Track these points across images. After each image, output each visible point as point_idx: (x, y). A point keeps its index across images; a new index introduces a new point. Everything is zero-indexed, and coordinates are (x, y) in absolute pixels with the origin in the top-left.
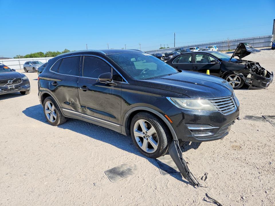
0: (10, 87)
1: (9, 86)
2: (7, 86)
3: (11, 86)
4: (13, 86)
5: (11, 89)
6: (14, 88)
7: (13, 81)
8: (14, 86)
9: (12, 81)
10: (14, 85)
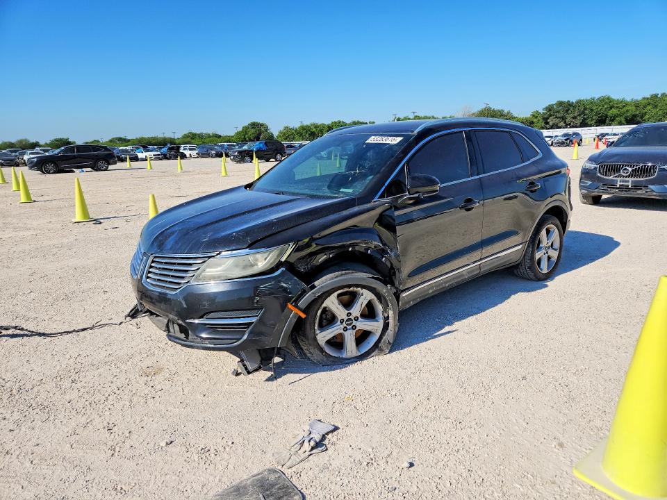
0: (620, 181)
1: (619, 179)
2: (615, 179)
3: (623, 182)
4: (628, 181)
5: (621, 188)
6: (630, 187)
7: (632, 171)
8: (632, 181)
9: (630, 169)
10: (630, 179)
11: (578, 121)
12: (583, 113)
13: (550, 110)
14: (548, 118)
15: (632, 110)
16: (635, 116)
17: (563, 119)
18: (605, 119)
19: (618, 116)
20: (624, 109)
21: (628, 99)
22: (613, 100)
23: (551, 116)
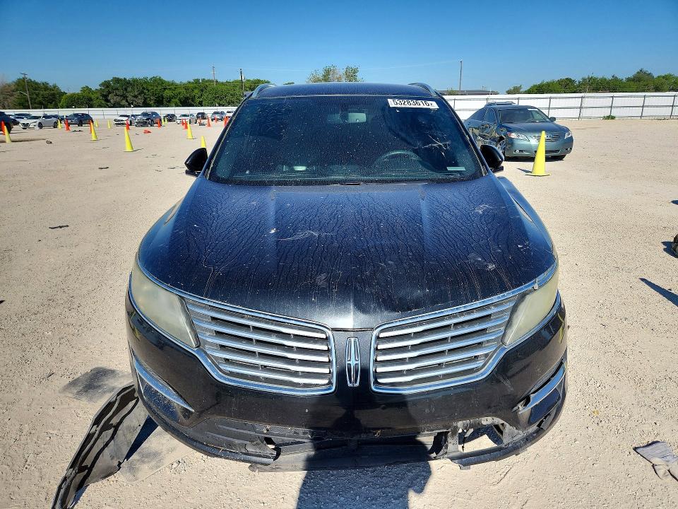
11: (141, 101)
12: (142, 92)
13: (108, 87)
14: (108, 95)
15: (184, 94)
16: (187, 98)
17: (125, 97)
18: (162, 100)
19: (174, 97)
20: (176, 91)
21: (177, 82)
22: (165, 82)
23: (110, 93)
